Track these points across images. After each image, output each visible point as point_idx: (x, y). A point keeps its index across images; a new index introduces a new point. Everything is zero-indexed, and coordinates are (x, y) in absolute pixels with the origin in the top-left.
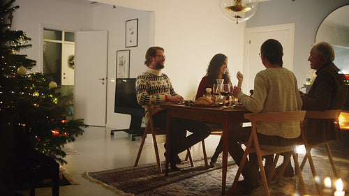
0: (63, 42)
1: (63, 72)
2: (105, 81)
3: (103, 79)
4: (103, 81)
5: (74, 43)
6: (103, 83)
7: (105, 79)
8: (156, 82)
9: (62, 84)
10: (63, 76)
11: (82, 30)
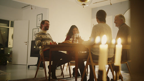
0: (10, 27)
1: (9, 41)
2: (27, 43)
3: (26, 42)
4: (26, 43)
5: (13, 28)
6: (26, 44)
7: (27, 42)
8: (45, 36)
9: (8, 47)
10: (9, 43)
11: (17, 20)
